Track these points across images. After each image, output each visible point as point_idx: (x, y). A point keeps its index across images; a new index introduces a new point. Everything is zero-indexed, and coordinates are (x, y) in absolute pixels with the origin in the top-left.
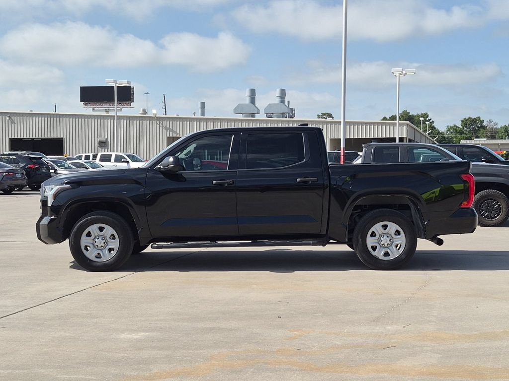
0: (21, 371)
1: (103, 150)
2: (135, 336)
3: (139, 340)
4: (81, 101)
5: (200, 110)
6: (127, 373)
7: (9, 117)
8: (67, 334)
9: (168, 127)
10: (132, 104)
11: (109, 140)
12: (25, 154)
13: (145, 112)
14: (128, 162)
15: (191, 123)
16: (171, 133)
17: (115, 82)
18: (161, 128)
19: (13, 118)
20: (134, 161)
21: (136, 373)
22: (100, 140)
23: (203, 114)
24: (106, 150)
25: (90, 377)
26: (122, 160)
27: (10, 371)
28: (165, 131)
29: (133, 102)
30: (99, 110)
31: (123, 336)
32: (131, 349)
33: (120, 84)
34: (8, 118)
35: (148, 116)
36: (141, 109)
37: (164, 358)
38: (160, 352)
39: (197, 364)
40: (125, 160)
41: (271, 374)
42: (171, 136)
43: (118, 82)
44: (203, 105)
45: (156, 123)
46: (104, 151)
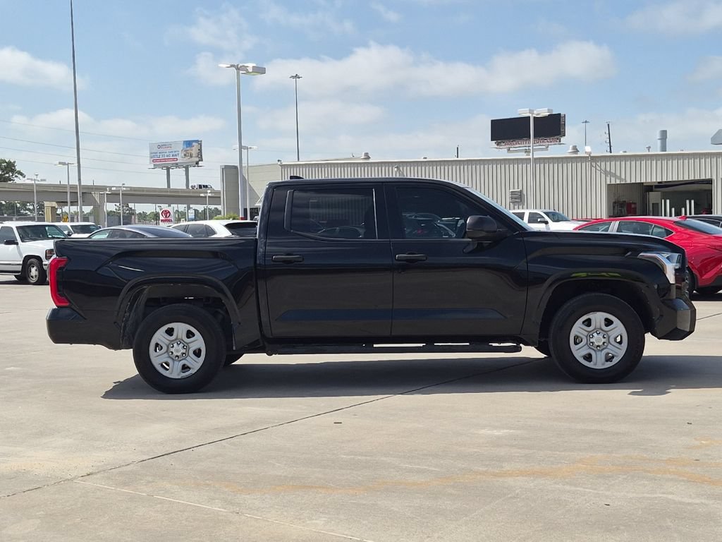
0: (364, 458)
1: (516, 207)
2: (496, 433)
3: (499, 438)
4: (492, 140)
5: (659, 141)
6: (476, 468)
7: (397, 167)
8: (421, 426)
9: (608, 170)
10: (562, 139)
11: (525, 192)
12: (412, 216)
13: (576, 150)
14: (546, 223)
15: (643, 163)
16: (613, 179)
17: (531, 111)
18: (598, 173)
19: (401, 168)
20: (554, 221)
21: (485, 469)
22: (512, 192)
23: (664, 148)
24: (521, 207)
25: (434, 469)
26: (539, 220)
27: (352, 457)
28: (603, 176)
29: (564, 135)
30: (516, 151)
31: (482, 432)
32: (487, 445)
33: (538, 114)
34: (396, 169)
35: (578, 155)
36: (571, 147)
37: (521, 456)
38: (519, 450)
39: (559, 466)
40: (542, 219)
41: (646, 482)
42: (613, 182)
43: (535, 112)
44: (664, 134)
45: (591, 164)
46: (518, 209)
